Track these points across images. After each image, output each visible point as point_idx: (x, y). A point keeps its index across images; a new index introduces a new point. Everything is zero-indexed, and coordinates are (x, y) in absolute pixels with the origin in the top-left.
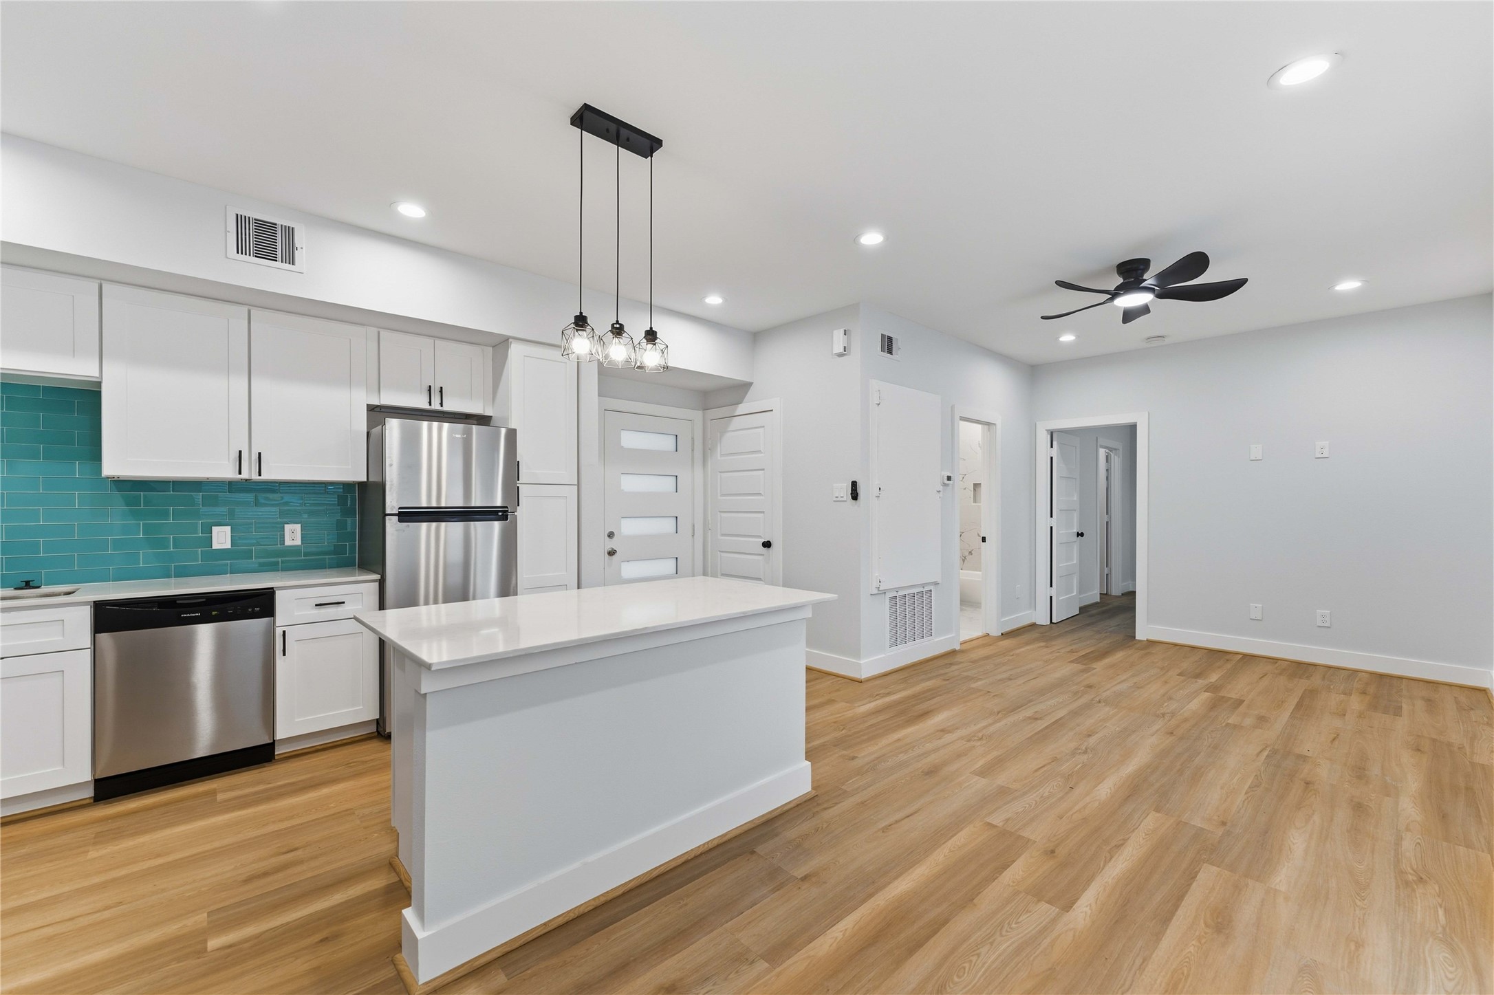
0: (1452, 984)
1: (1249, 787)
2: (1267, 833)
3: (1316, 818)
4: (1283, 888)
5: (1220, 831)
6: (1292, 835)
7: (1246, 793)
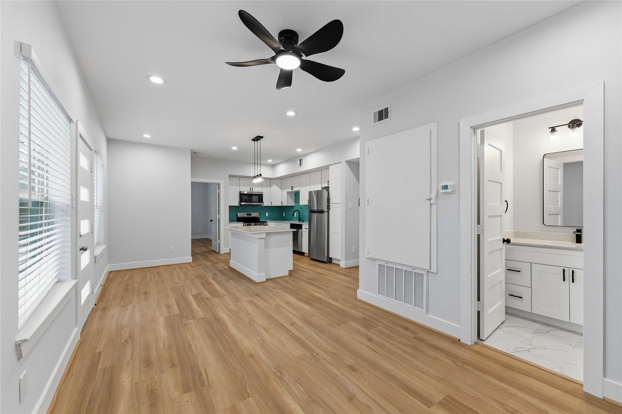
0: (124, 319)
1: (190, 345)
2: (173, 330)
3: (161, 345)
4: (160, 318)
5: (184, 322)
6: (166, 334)
7: (189, 341)
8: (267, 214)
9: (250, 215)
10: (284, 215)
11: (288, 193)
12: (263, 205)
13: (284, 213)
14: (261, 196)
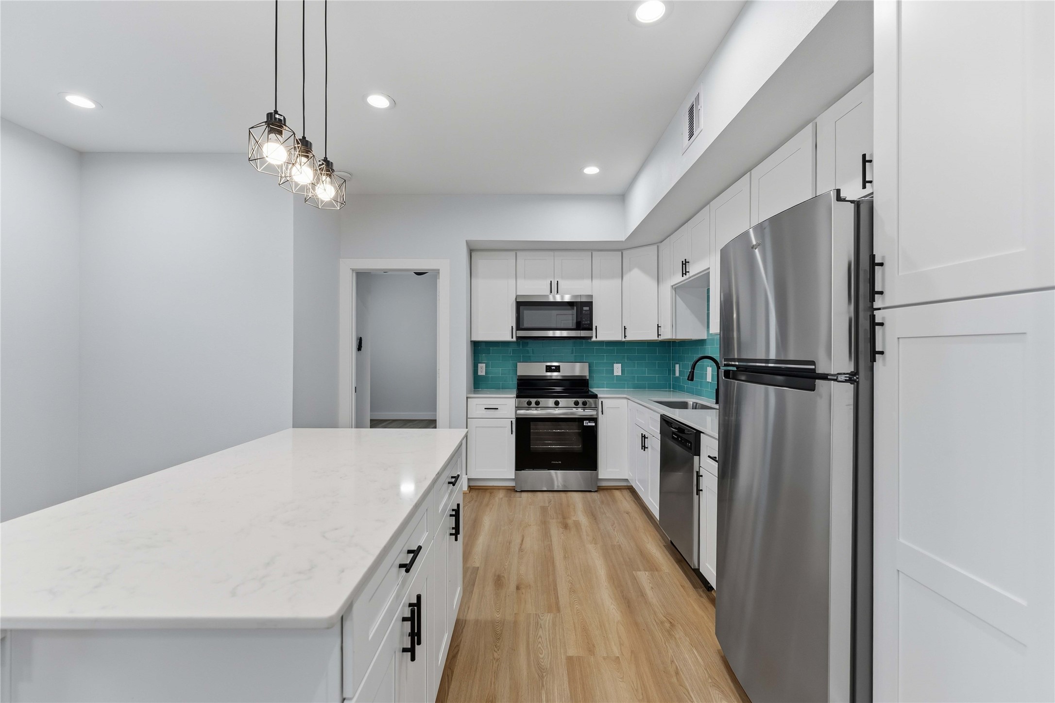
8: (617, 369)
9: (557, 369)
10: (677, 374)
11: (676, 288)
12: (594, 339)
13: (677, 366)
14: (585, 308)
